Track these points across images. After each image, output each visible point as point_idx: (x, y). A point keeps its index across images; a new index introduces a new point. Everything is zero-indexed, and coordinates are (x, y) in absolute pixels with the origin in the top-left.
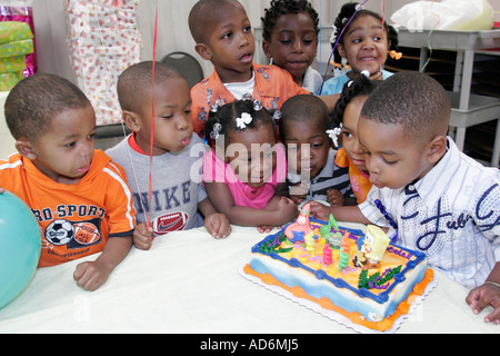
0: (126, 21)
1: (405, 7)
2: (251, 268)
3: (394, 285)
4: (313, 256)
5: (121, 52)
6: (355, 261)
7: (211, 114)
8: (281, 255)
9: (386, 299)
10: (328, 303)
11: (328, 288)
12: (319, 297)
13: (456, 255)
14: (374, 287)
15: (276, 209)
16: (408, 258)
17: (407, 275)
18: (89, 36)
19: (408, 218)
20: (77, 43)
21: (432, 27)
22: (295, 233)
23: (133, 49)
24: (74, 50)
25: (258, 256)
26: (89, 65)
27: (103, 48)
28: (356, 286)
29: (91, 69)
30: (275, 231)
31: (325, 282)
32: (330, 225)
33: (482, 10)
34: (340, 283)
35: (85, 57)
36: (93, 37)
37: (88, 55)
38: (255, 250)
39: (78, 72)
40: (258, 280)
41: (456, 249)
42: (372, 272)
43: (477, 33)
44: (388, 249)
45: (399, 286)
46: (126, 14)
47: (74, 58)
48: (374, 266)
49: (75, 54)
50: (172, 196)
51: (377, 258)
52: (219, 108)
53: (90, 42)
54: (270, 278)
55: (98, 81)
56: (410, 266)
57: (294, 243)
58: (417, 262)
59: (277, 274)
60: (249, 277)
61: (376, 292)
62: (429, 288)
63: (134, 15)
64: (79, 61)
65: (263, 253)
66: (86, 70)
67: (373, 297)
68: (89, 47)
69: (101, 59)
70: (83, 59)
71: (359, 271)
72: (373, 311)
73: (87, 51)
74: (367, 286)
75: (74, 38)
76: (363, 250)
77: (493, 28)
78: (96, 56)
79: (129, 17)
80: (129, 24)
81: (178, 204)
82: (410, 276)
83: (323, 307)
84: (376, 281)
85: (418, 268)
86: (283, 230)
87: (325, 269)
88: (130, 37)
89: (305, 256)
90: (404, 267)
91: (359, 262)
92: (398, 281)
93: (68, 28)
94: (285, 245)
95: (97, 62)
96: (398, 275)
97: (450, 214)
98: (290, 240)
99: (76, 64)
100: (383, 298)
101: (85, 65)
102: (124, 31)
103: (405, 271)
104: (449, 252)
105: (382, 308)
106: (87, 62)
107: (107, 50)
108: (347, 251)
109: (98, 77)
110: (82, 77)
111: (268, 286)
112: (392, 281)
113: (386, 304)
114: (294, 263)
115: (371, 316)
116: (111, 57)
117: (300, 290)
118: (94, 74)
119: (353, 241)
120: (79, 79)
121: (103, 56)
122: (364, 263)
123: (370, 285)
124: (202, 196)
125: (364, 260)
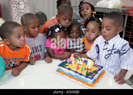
0: (26, 3)
1: (100, 2)
2: (58, 70)
3: (95, 75)
4: (74, 67)
5: (24, 12)
6: (85, 69)
7: (48, 29)
8: (66, 67)
9: (93, 78)
10: (78, 79)
11: (78, 76)
12: (76, 78)
13: (114, 62)
14: (90, 75)
15: (65, 54)
16: (99, 68)
17: (98, 72)
18: (15, 7)
19: (105, 49)
20: (12, 9)
21: (107, 7)
22: (69, 61)
23: (27, 11)
24: (11, 11)
25: (60, 67)
26: (16, 15)
27: (19, 11)
28: (85, 75)
29: (16, 16)
30: (64, 61)
31: (77, 74)
32: (79, 59)
33: (119, 3)
34: (81, 74)
35: (14, 13)
36: (17, 8)
37: (15, 12)
38: (59, 66)
39: (12, 17)
40: (60, 74)
41: (114, 60)
42: (89, 71)
43: (118, 9)
44: (94, 65)
45: (96, 75)
46: (26, 1)
47: (11, 13)
48: (90, 70)
49: (12, 12)
50: (37, 49)
51: (91, 68)
52: (50, 27)
53: (16, 9)
54: (63, 73)
55: (18, 19)
56: (99, 70)
57: (69, 64)
58: (101, 69)
59: (65, 72)
60: (58, 73)
61: (90, 77)
62: (104, 75)
63: (28, 2)
64: (13, 14)
65: (61, 66)
66: (15, 16)
67: (89, 78)
68: (15, 10)
69: (19, 14)
70: (14, 14)
71: (86, 71)
72: (89, 81)
73: (15, 11)
74: (88, 75)
75: (11, 8)
76: (87, 66)
77: (122, 8)
78: (17, 13)
79: (27, 2)
80: (27, 4)
81: (39, 51)
82: (99, 72)
83: (77, 80)
84: (90, 74)
85: (101, 70)
86: (67, 60)
87: (77, 71)
88: (27, 8)
89: (72, 67)
90: (98, 70)
91: (86, 69)
92: (96, 74)
93: (10, 5)
94: (67, 64)
95: (18, 14)
96: (96, 72)
97: (116, 49)
98: (68, 63)
99: (12, 15)
100: (92, 78)
101: (14, 15)
102: (25, 6)
103: (98, 71)
104: (112, 60)
105: (92, 81)
106: (15, 14)
107: (20, 11)
108: (83, 66)
109: (18, 18)
110: (13, 18)
111: (62, 75)
112: (94, 74)
113: (93, 80)
114: (69, 69)
115: (89, 83)
116: (22, 13)
117: (71, 76)
118: (17, 18)
119: (85, 63)
120: (13, 19)
121: (19, 13)
122: (87, 69)
123: (89, 75)
124: (46, 51)
125: (87, 68)
